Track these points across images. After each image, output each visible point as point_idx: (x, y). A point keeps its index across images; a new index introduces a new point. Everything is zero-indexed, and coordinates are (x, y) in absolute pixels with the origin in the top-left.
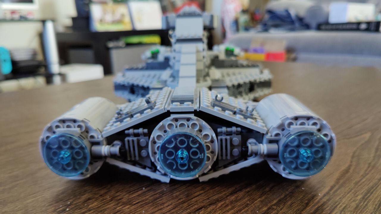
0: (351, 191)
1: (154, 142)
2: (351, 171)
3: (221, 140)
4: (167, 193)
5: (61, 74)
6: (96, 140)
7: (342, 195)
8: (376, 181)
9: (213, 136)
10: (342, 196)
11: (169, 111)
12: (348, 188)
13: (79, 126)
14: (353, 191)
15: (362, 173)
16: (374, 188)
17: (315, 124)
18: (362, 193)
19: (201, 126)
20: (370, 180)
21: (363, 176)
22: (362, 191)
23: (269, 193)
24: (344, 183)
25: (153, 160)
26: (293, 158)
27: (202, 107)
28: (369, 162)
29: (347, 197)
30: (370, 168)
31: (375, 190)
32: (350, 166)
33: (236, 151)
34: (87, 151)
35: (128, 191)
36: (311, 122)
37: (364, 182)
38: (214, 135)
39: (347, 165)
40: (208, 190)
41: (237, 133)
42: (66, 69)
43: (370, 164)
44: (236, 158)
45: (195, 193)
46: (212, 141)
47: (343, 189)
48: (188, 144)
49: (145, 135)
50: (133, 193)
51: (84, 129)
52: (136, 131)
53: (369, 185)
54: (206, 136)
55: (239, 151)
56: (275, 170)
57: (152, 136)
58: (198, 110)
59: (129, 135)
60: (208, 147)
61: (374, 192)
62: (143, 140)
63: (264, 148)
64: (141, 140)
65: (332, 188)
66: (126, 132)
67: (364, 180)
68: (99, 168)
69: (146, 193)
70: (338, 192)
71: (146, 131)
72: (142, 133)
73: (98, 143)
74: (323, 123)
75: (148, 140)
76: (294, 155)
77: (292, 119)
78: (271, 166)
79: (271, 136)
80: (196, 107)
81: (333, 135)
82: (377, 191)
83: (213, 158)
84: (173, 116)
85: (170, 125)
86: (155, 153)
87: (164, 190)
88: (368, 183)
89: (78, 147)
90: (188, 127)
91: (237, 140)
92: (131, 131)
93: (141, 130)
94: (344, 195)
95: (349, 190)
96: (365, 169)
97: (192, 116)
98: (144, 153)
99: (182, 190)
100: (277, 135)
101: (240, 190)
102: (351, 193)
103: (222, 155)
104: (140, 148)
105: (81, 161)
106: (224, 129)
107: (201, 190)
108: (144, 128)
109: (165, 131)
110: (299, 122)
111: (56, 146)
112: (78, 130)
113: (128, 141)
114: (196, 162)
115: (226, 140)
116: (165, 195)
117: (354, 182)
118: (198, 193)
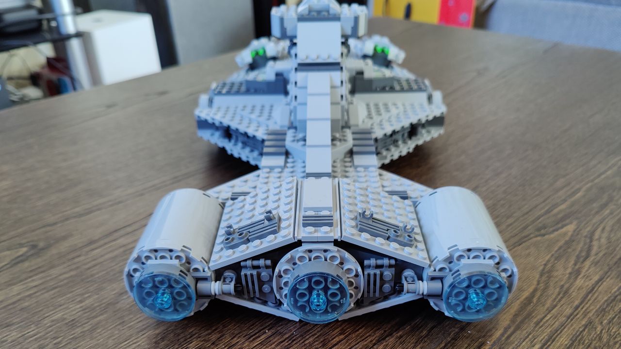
0: (528, 337)
1: (280, 276)
2: (535, 300)
3: (369, 275)
4: (297, 338)
5: (79, 35)
6: (201, 274)
7: (516, 343)
8: (564, 319)
9: (358, 270)
10: (516, 345)
11: (301, 240)
12: (525, 331)
13: (178, 257)
14: (530, 336)
15: (548, 304)
16: (558, 332)
17: (491, 257)
18: (542, 340)
19: (342, 258)
20: (555, 318)
21: (549, 311)
22: (542, 337)
23: (426, 339)
24: (522, 322)
25: (278, 297)
26: (459, 301)
27: (345, 236)
28: (562, 283)
29: (521, 346)
30: (561, 295)
31: (558, 335)
32: (535, 290)
33: (387, 287)
34: (192, 290)
35: (247, 336)
36: (488, 255)
37: (547, 321)
38: (360, 270)
39: (531, 289)
40: (350, 334)
41: (390, 266)
42: (86, 22)
43: (562, 286)
44: (386, 294)
45: (333, 339)
46: (357, 275)
47: (518, 332)
48: (326, 285)
49: (267, 267)
50: (254, 339)
51: (184, 261)
52: (256, 263)
53: (553, 327)
54: (349, 270)
55: (391, 287)
56: (436, 309)
57: (277, 270)
58: (339, 240)
59: (246, 267)
60: (351, 283)
61: (557, 339)
62: (264, 274)
63: (423, 287)
64: (262, 274)
65: (506, 330)
66: (242, 264)
67: (549, 316)
68: (206, 305)
69: (271, 339)
70: (512, 339)
71: (269, 262)
72: (264, 265)
73: (205, 279)
74: (503, 256)
75: (272, 274)
76: (462, 297)
77: (464, 251)
78: (432, 304)
79: (435, 271)
80: (337, 236)
81: (515, 270)
82: (561, 337)
83: (357, 295)
84: (305, 247)
85: (301, 258)
86: (281, 288)
87: (293, 334)
88: (553, 323)
89: (180, 286)
90: (326, 260)
91: (388, 274)
92: (249, 263)
93: (261, 262)
94: (518, 344)
95: (526, 335)
96: (554, 297)
97: (331, 247)
98: (266, 288)
99: (315, 334)
100: (441, 269)
101: (390, 335)
102: (527, 340)
103: (369, 292)
104: (261, 283)
105: (184, 302)
106: (372, 262)
107: (341, 334)
108: (266, 259)
109: (295, 264)
110: (472, 254)
111: (150, 285)
112: (176, 262)
113: (246, 275)
114: (336, 305)
115: (375, 275)
116: (295, 342)
117: (535, 320)
118: (337, 339)
